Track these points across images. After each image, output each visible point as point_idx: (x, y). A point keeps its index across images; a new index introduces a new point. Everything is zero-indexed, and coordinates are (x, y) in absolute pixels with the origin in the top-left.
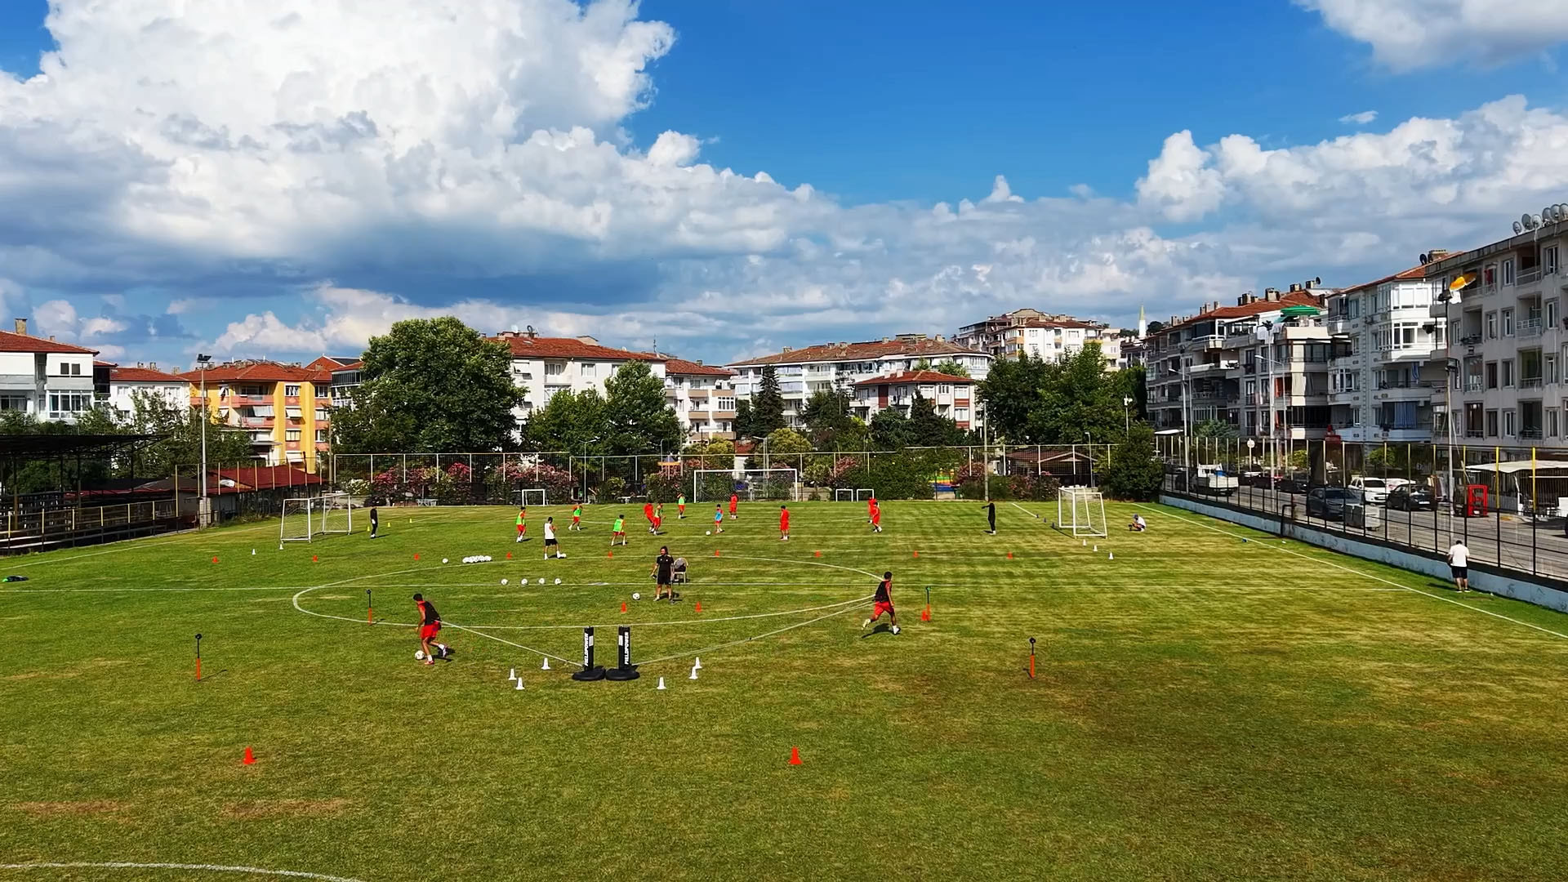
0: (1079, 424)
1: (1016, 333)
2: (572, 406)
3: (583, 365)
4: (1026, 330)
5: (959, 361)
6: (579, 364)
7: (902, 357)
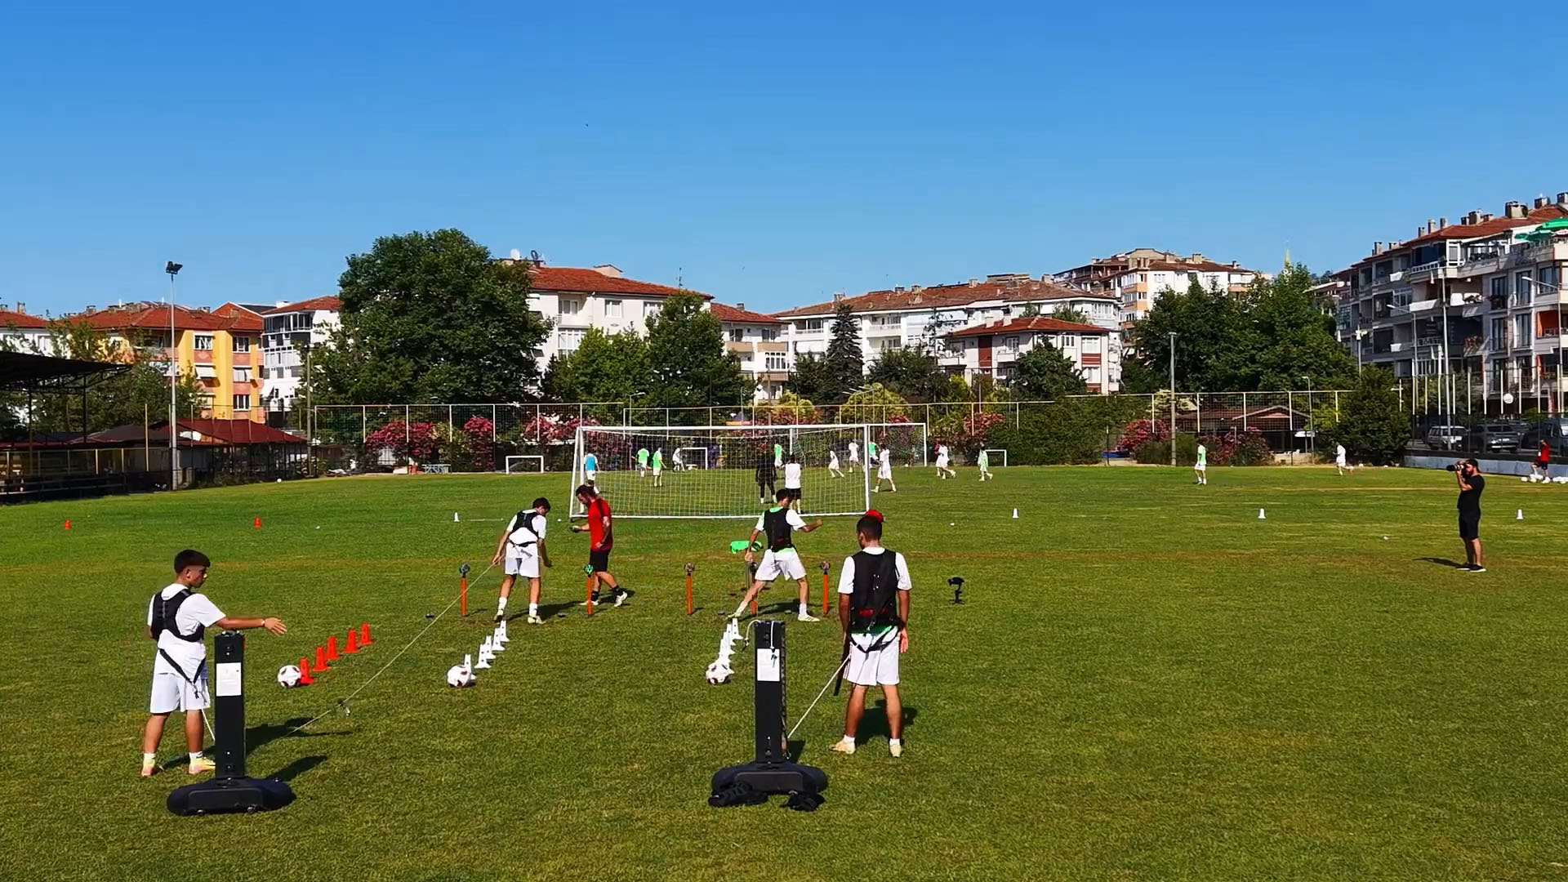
0: (1286, 369)
1: (1137, 278)
2: (605, 352)
3: (607, 302)
4: (1150, 274)
5: (1077, 308)
6: (602, 300)
7: (1000, 303)
